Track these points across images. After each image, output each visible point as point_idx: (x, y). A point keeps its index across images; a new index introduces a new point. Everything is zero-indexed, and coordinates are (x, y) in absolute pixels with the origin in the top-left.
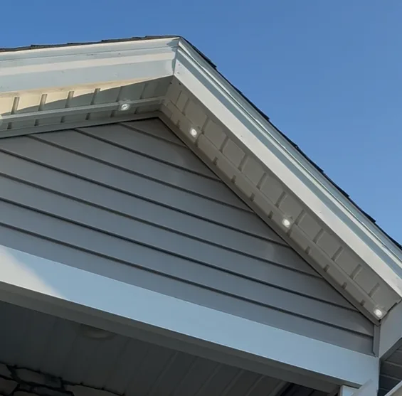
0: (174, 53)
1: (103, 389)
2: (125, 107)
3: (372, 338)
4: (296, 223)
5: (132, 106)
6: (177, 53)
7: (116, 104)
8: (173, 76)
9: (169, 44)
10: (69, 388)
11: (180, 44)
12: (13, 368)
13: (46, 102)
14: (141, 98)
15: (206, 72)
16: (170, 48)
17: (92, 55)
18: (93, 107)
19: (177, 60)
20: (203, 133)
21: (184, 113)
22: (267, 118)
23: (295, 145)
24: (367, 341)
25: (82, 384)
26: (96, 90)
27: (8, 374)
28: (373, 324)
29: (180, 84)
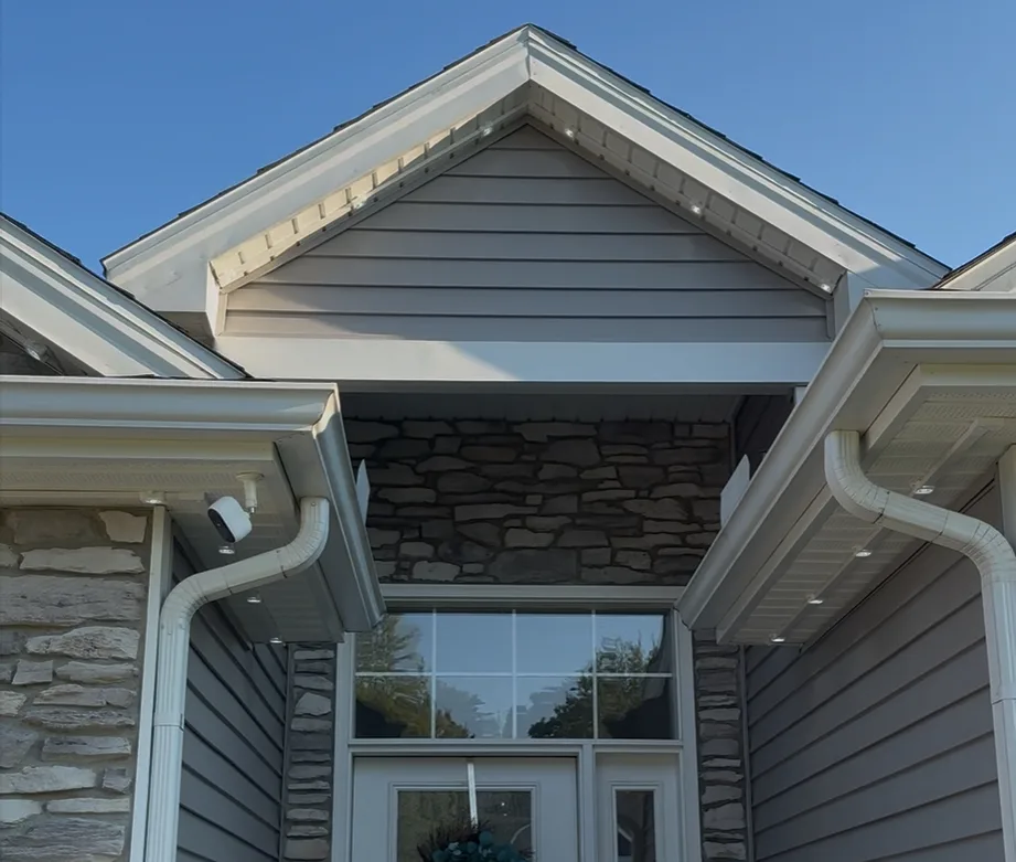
0: (526, 50)
1: (554, 420)
2: (488, 131)
3: (825, 317)
4: (707, 207)
5: (494, 127)
6: (529, 48)
7: (477, 132)
8: (530, 81)
9: (519, 39)
10: (516, 429)
11: (531, 35)
12: (452, 422)
13: (405, 165)
14: (503, 113)
15: (565, 59)
16: (521, 44)
17: (438, 91)
18: (455, 145)
19: (531, 57)
20: (579, 130)
21: (554, 114)
22: (647, 92)
23: (685, 115)
24: (818, 323)
25: (529, 421)
26: (452, 131)
27: (449, 431)
28: (825, 300)
29: (540, 86)
